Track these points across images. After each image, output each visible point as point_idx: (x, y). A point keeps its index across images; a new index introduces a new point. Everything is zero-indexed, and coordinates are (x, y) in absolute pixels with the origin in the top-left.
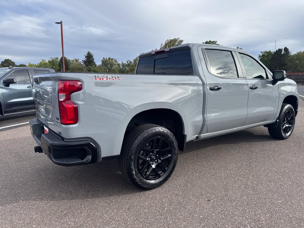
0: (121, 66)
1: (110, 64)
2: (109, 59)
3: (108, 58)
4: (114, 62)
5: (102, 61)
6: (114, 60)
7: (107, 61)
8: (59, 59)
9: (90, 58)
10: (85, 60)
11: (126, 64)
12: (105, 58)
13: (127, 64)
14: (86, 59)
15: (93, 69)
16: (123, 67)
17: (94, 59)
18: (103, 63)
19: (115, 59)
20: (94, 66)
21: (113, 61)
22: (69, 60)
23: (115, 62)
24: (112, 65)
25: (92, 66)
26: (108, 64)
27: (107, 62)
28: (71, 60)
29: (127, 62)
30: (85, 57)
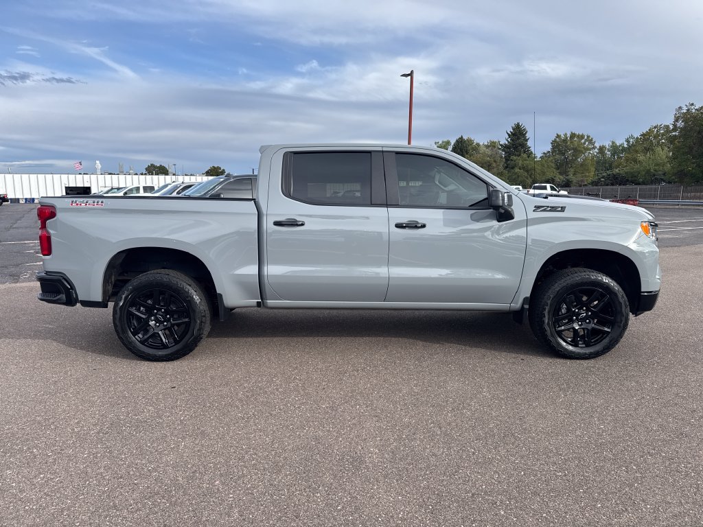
0: (609, 153)
1: (573, 149)
2: (573, 135)
3: (569, 135)
4: (585, 143)
5: (553, 143)
6: (586, 138)
7: (565, 141)
8: (452, 144)
9: (518, 138)
10: (507, 143)
11: (623, 147)
12: (562, 136)
13: (626, 146)
14: (509, 139)
15: (520, 162)
16: (613, 155)
17: (527, 140)
18: (554, 148)
19: (588, 137)
20: (525, 156)
21: (583, 141)
22: (478, 144)
23: (587, 143)
24: (577, 151)
25: (519, 155)
26: (568, 148)
27: (567, 143)
28: (481, 144)
29: (628, 141)
30: (507, 137)
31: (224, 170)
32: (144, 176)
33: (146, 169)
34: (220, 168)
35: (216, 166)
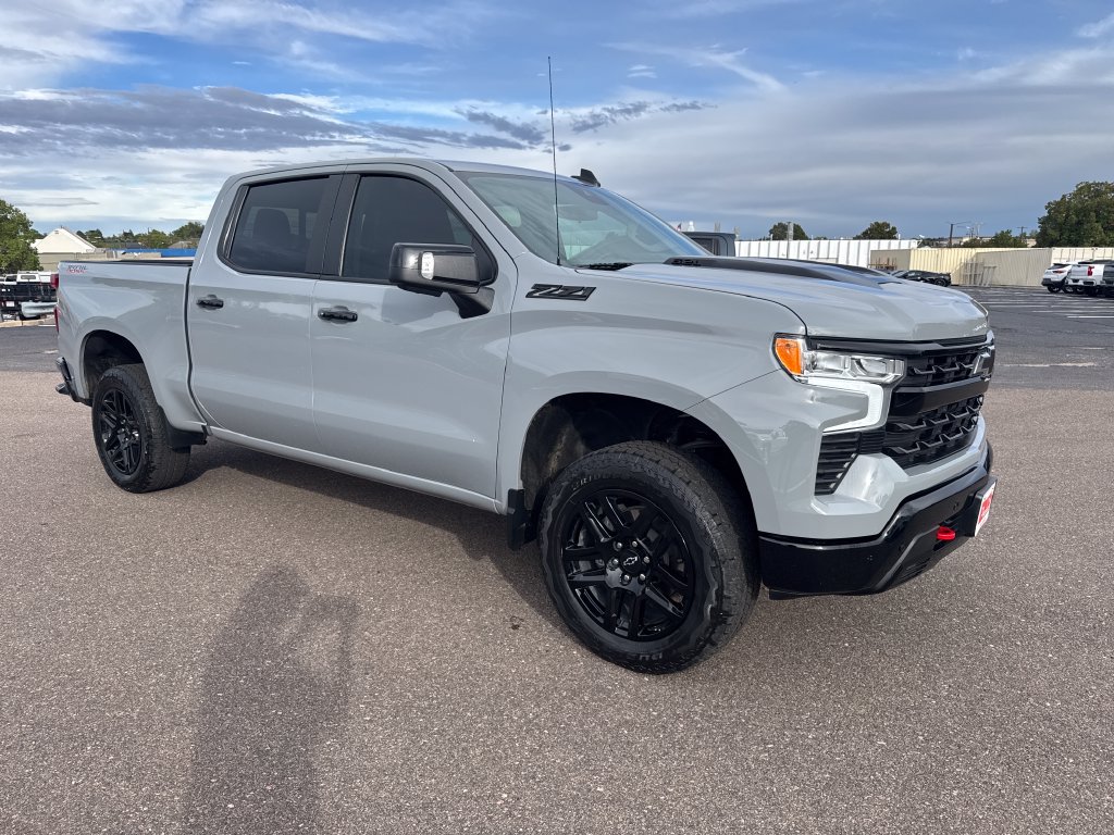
31: (894, 228)
32: (766, 243)
33: (771, 232)
34: (888, 225)
35: (880, 222)
